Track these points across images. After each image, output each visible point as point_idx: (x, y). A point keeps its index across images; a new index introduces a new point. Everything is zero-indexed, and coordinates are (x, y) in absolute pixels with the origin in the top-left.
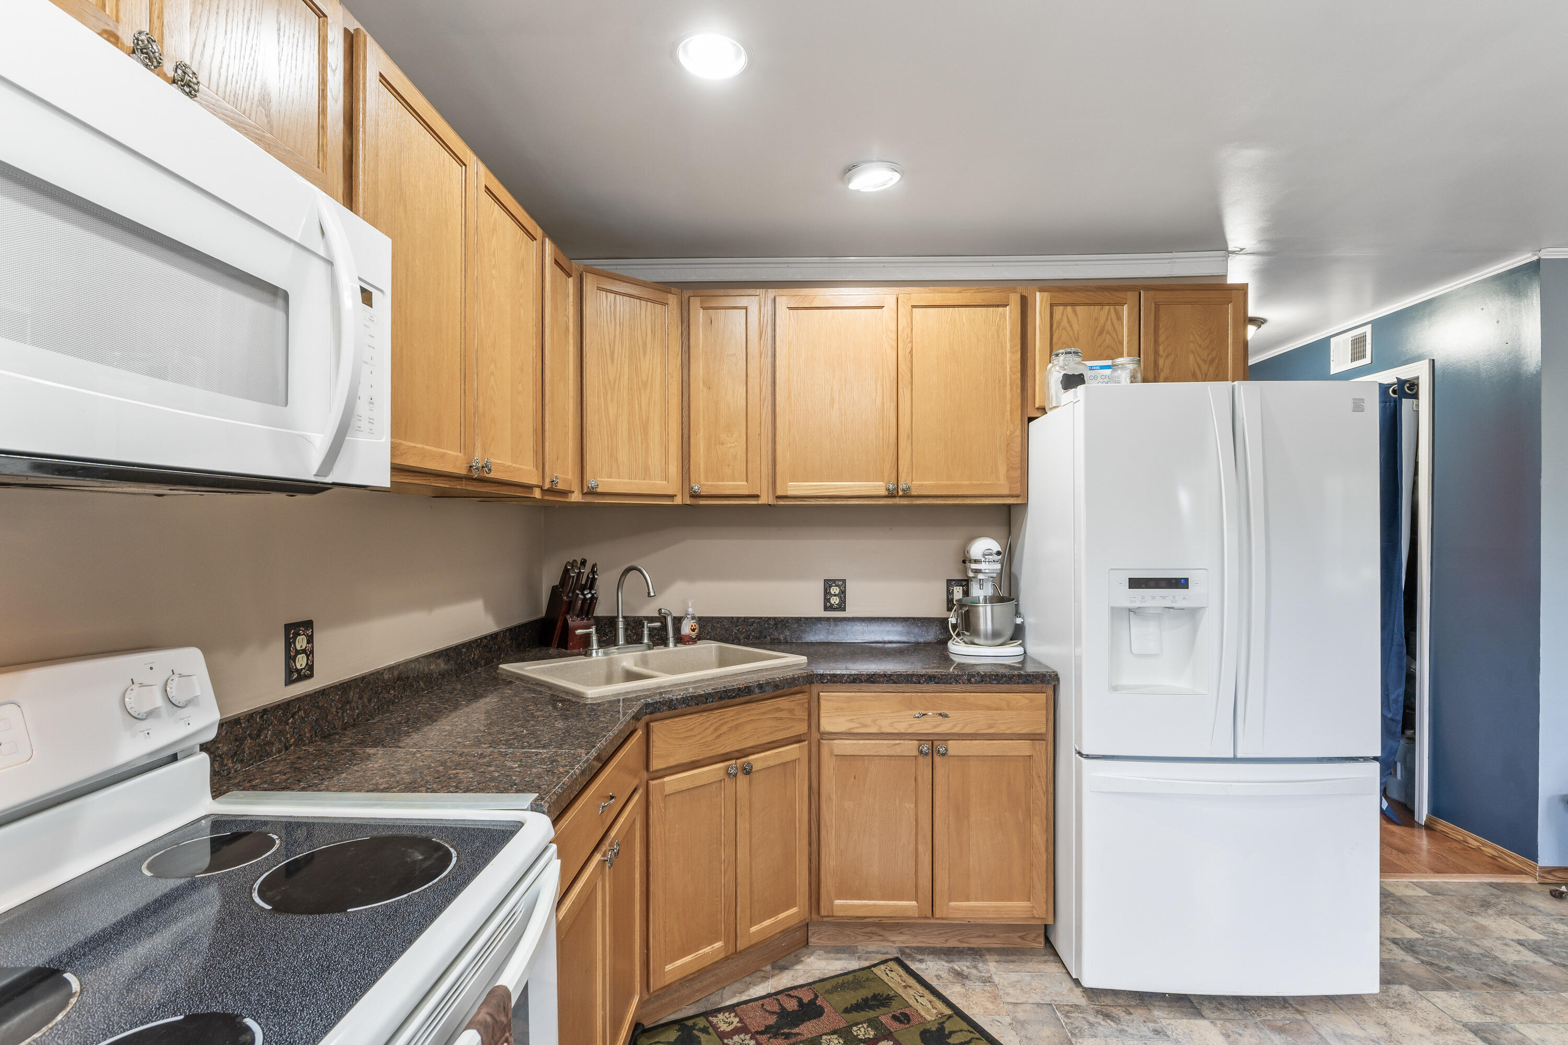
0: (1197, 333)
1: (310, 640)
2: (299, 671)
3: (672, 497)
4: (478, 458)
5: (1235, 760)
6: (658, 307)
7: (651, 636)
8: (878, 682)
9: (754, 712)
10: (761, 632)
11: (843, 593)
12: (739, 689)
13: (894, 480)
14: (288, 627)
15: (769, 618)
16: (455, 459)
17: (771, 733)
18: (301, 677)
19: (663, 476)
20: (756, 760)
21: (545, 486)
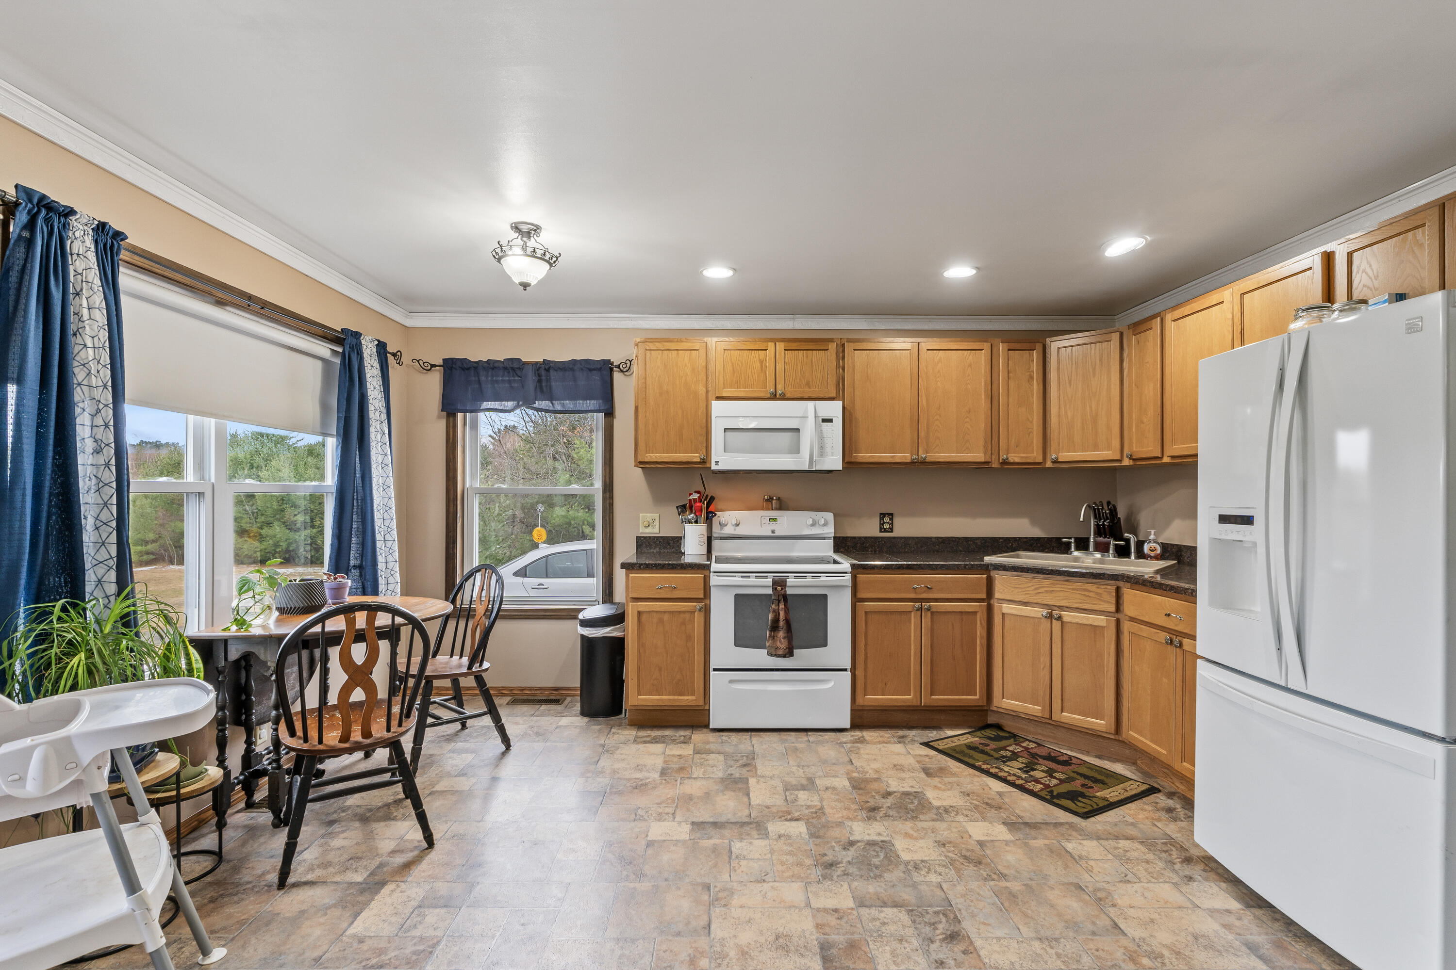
1: (891, 519)
2: (885, 529)
3: (1120, 461)
4: (922, 455)
5: (1287, 689)
6: (1104, 344)
9: (1065, 586)
14: (881, 514)
16: (904, 456)
17: (1081, 603)
18: (886, 531)
19: (1109, 448)
20: (1067, 616)
21: (1001, 461)
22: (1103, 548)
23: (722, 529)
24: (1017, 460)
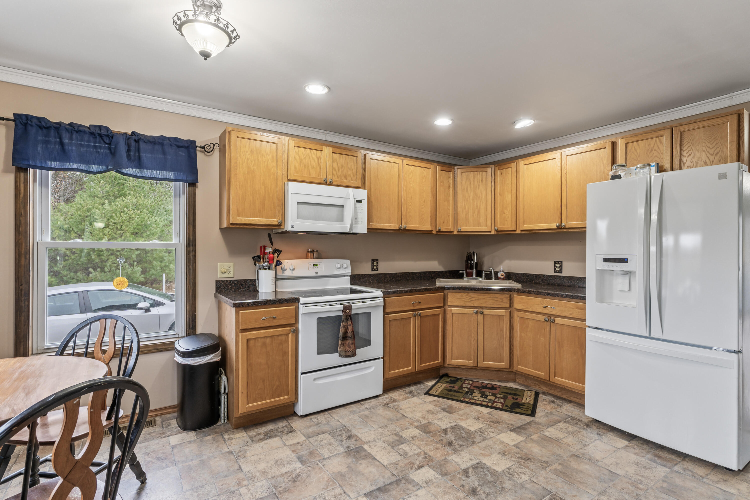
0: (707, 142)
1: (377, 263)
3: (490, 232)
4: (403, 226)
5: (649, 338)
6: (484, 173)
7: (485, 276)
8: (531, 293)
10: (531, 279)
11: (561, 267)
12: (479, 288)
13: (559, 222)
14: (372, 260)
15: (534, 274)
16: (394, 226)
17: (492, 304)
18: (375, 270)
19: (486, 225)
20: (486, 311)
21: (437, 230)
22: (469, 275)
23: (283, 273)
24: (444, 230)
